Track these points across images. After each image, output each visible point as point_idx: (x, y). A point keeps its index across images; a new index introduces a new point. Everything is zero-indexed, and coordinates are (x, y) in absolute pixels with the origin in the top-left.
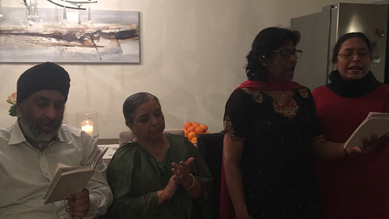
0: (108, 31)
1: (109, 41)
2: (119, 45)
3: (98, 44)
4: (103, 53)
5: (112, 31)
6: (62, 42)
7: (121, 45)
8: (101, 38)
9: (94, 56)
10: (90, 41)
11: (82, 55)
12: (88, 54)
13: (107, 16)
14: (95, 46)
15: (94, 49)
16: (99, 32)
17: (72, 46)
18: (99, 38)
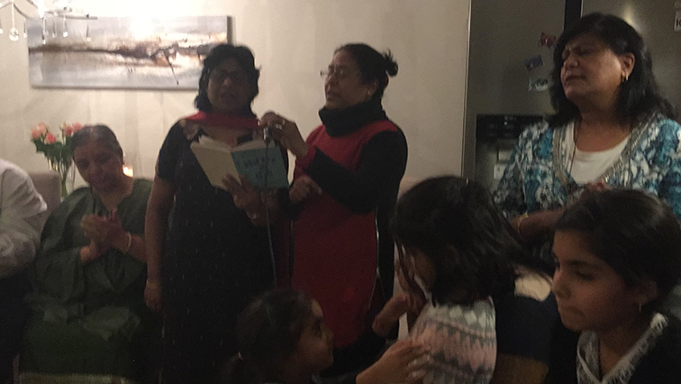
1: (188, 58)
3: (174, 63)
4: (181, 76)
5: (192, 45)
6: (130, 60)
8: (178, 54)
9: (169, 79)
10: (164, 59)
12: (162, 77)
13: (186, 24)
14: (170, 65)
15: (169, 69)
16: (175, 46)
17: (143, 65)
18: (174, 54)
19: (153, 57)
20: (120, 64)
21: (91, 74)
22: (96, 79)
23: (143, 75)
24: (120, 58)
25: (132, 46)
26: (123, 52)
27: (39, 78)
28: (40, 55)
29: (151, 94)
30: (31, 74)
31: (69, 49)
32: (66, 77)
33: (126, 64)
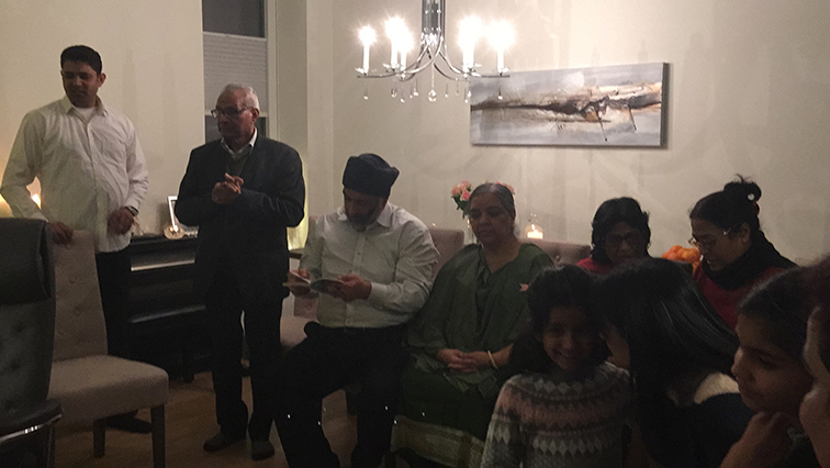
0: (617, 98)
1: (618, 112)
2: (632, 118)
3: (603, 118)
4: (610, 131)
5: (623, 97)
6: (560, 115)
7: (635, 118)
8: (608, 108)
9: (598, 135)
10: (594, 113)
11: (583, 134)
12: (591, 133)
13: (618, 75)
14: (600, 120)
15: (599, 124)
16: (606, 99)
17: (572, 121)
18: (605, 108)
19: (583, 112)
20: (550, 120)
21: (524, 131)
22: (527, 137)
23: (572, 131)
24: (551, 114)
25: (563, 100)
26: (554, 107)
27: (478, 135)
28: (480, 112)
29: (580, 152)
30: (472, 131)
31: (505, 106)
32: (502, 134)
33: (556, 120)
